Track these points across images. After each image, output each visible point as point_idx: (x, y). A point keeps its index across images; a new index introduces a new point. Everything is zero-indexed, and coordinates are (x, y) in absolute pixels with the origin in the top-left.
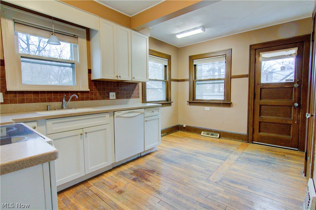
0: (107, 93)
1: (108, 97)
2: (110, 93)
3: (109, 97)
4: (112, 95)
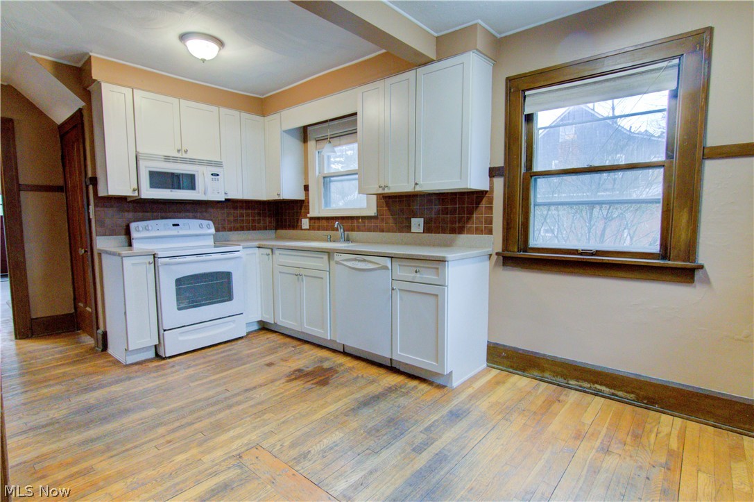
0: (406, 219)
1: (408, 228)
2: (412, 219)
3: (410, 227)
4: (417, 224)
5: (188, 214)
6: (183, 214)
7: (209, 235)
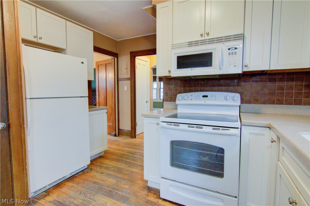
5: (221, 88)
6: (216, 88)
7: (236, 106)
